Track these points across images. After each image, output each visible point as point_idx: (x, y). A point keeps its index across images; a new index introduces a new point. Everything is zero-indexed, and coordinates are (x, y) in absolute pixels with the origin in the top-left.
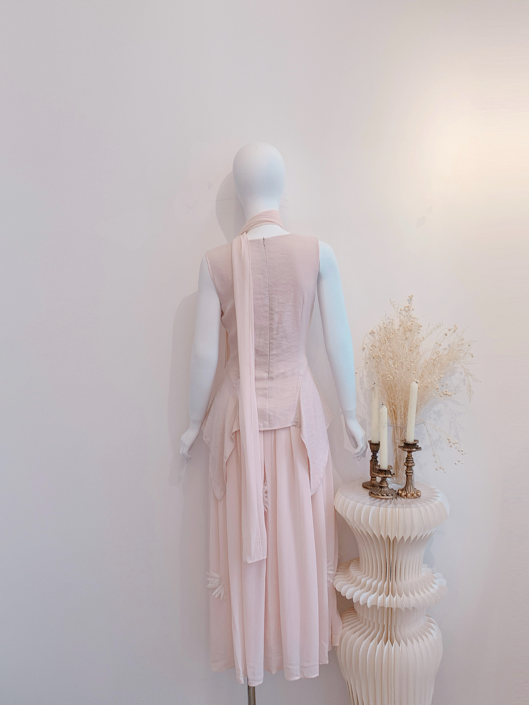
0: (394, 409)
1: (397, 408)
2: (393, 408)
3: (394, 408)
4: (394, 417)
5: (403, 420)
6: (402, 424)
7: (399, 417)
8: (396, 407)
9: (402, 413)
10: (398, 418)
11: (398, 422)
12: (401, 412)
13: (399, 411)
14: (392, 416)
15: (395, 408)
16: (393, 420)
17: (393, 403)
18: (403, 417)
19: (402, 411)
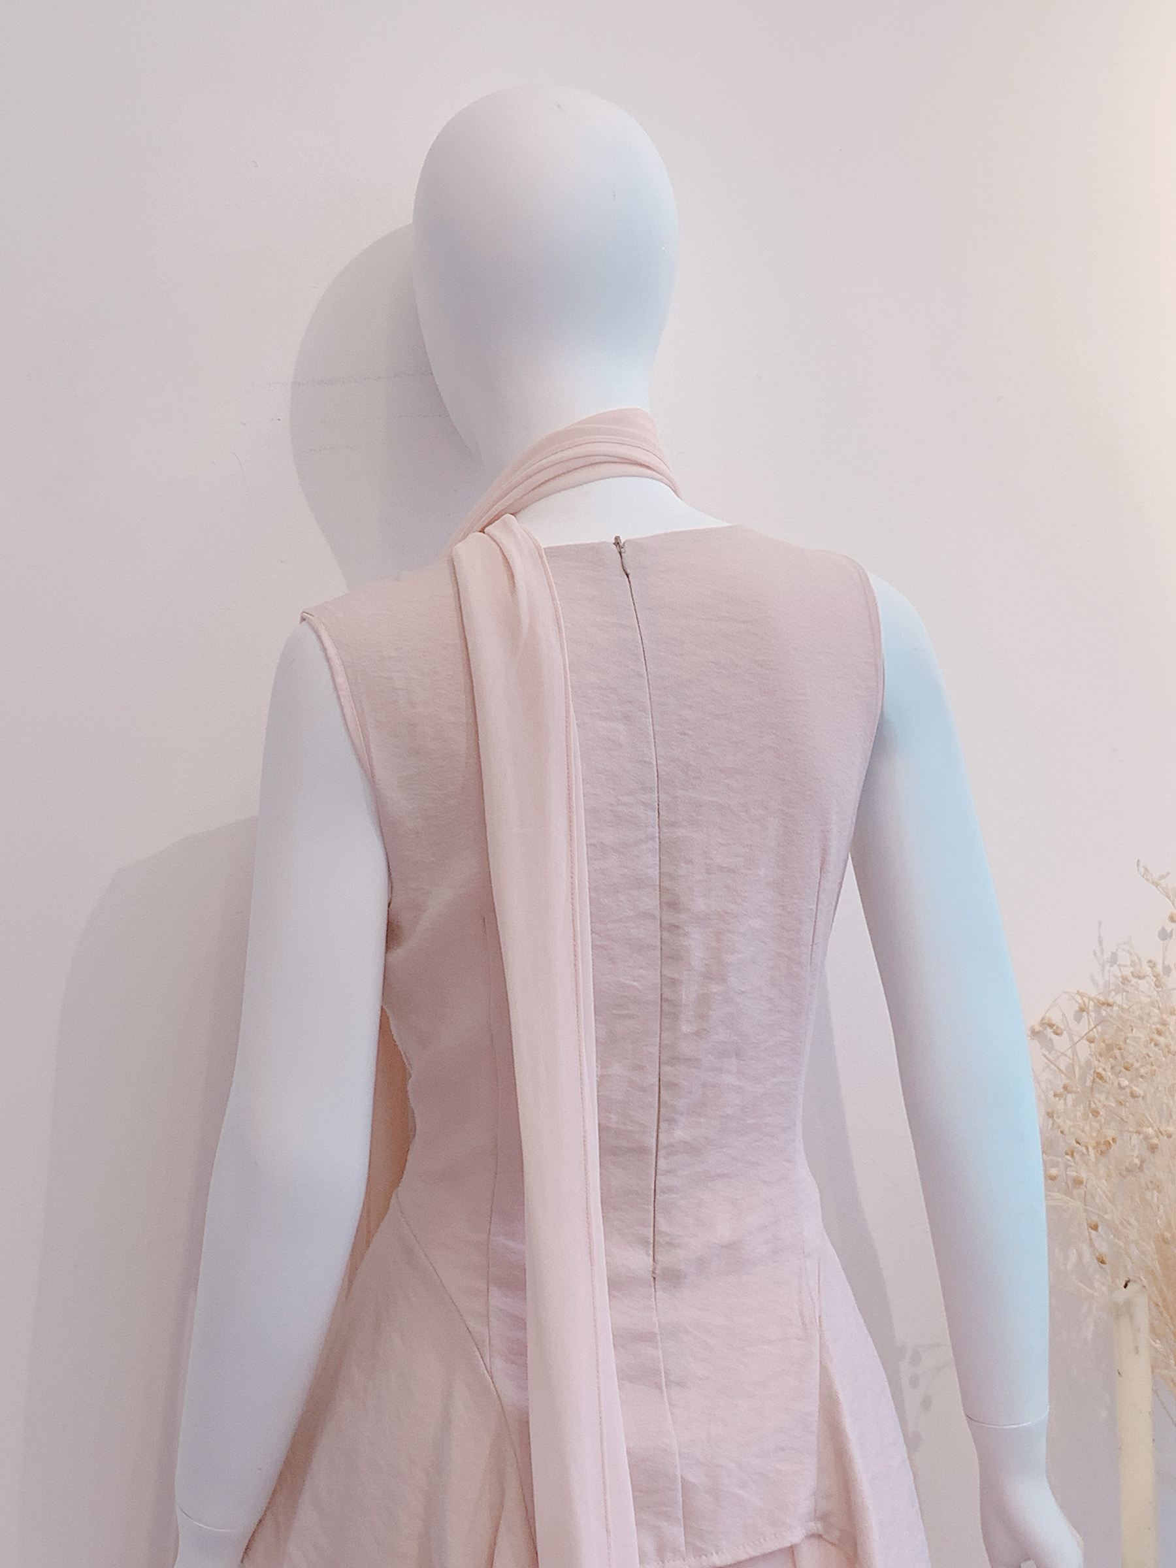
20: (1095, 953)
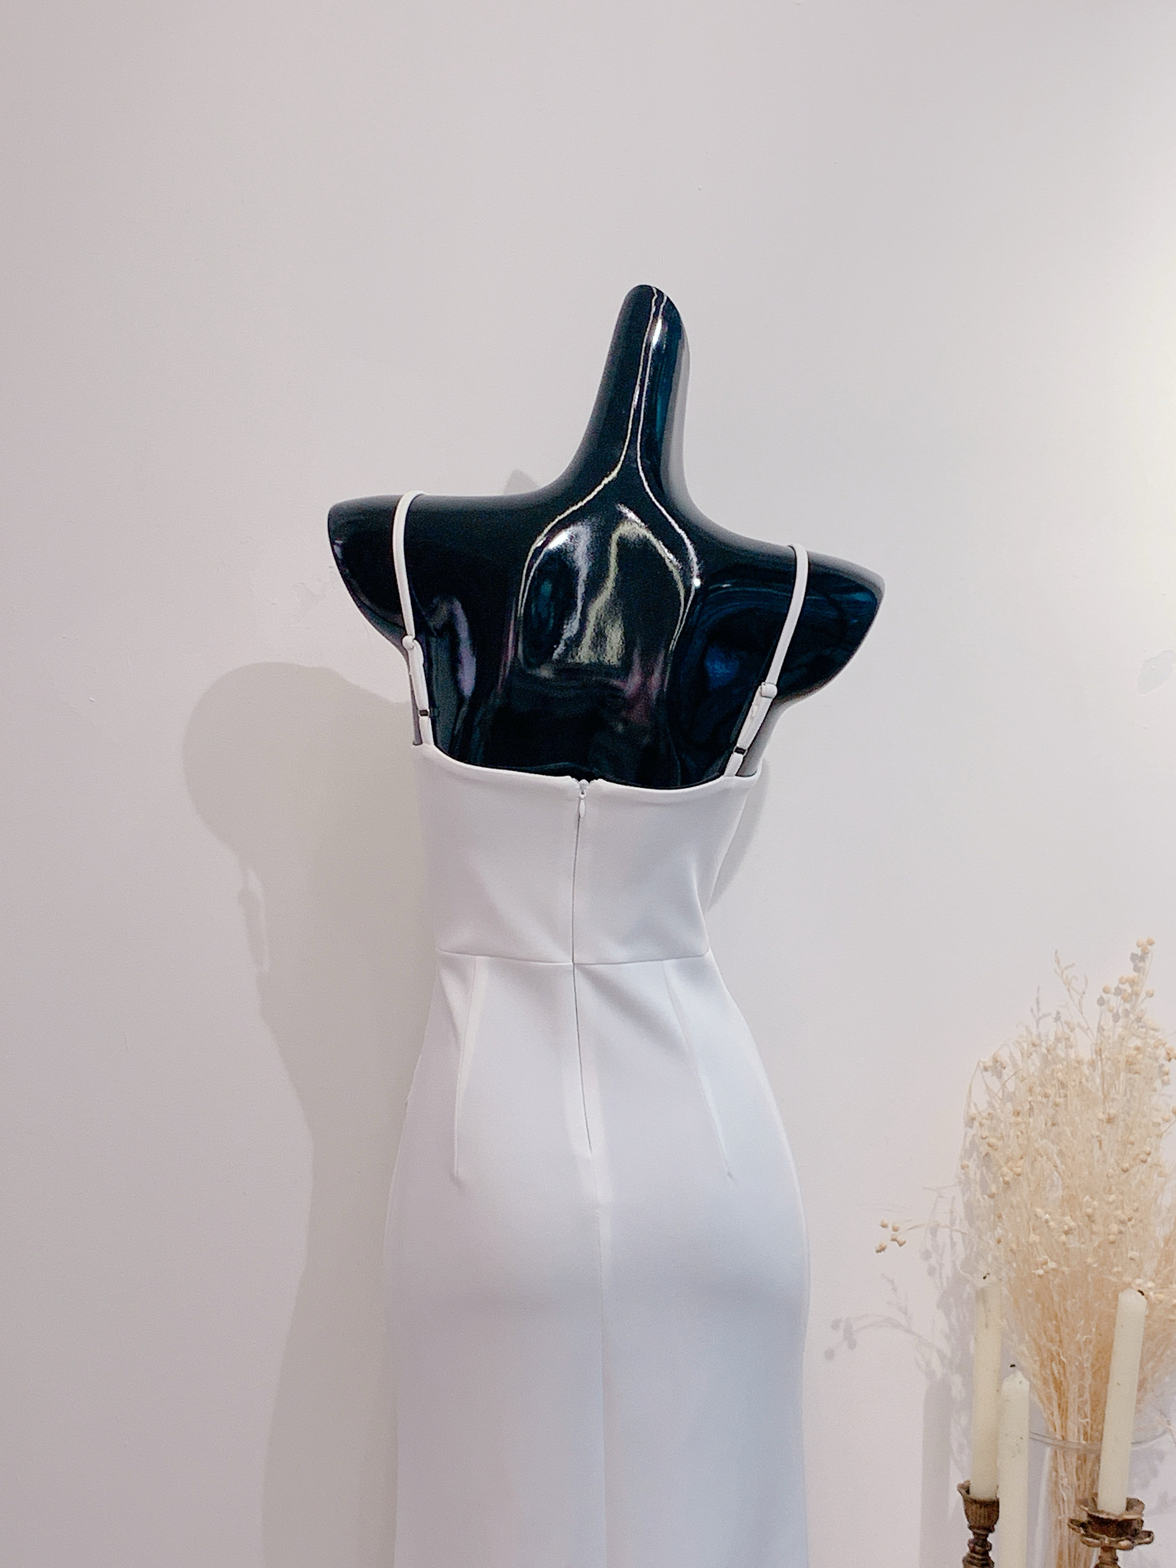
0: (1055, 1378)
1: (1068, 1375)
2: (1053, 1374)
3: (1056, 1372)
4: (1055, 1404)
5: (1088, 1420)
6: (1085, 1434)
7: (1072, 1409)
8: (1064, 1368)
9: (1087, 1396)
10: (1070, 1410)
11: (1070, 1424)
12: (1081, 1389)
13: (1076, 1386)
14: (1049, 1399)
15: (1061, 1372)
16: (1052, 1414)
17: (1055, 1354)
18: (1088, 1408)
19: (1087, 1386)
20: (1032, 1010)
